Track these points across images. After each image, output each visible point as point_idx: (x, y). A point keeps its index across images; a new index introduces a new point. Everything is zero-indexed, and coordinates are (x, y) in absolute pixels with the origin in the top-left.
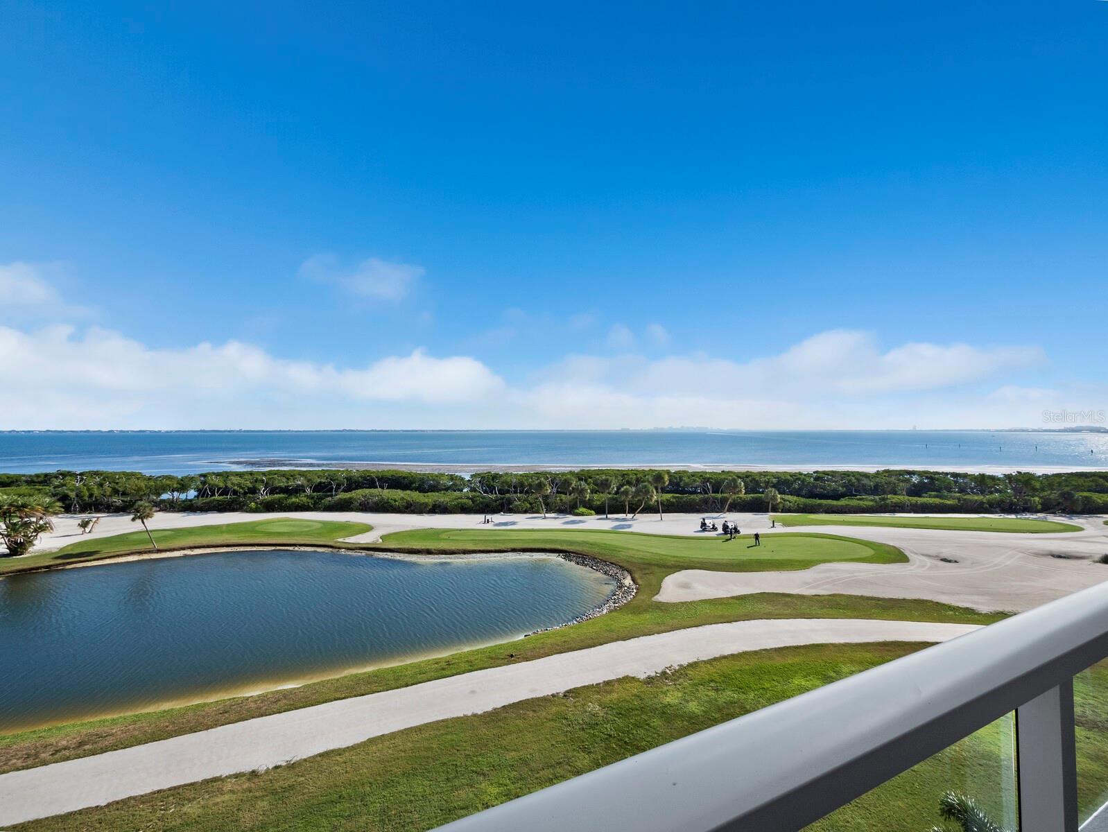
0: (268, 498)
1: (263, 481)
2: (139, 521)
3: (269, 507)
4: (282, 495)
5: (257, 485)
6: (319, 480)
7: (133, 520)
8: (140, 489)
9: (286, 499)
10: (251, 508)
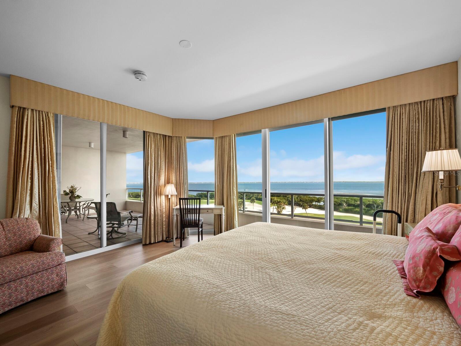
0: (347, 207)
1: (345, 201)
2: (304, 210)
3: (346, 211)
4: (353, 207)
5: (342, 202)
6: (368, 203)
7: (303, 209)
8: (306, 200)
9: (353, 209)
10: (340, 210)
